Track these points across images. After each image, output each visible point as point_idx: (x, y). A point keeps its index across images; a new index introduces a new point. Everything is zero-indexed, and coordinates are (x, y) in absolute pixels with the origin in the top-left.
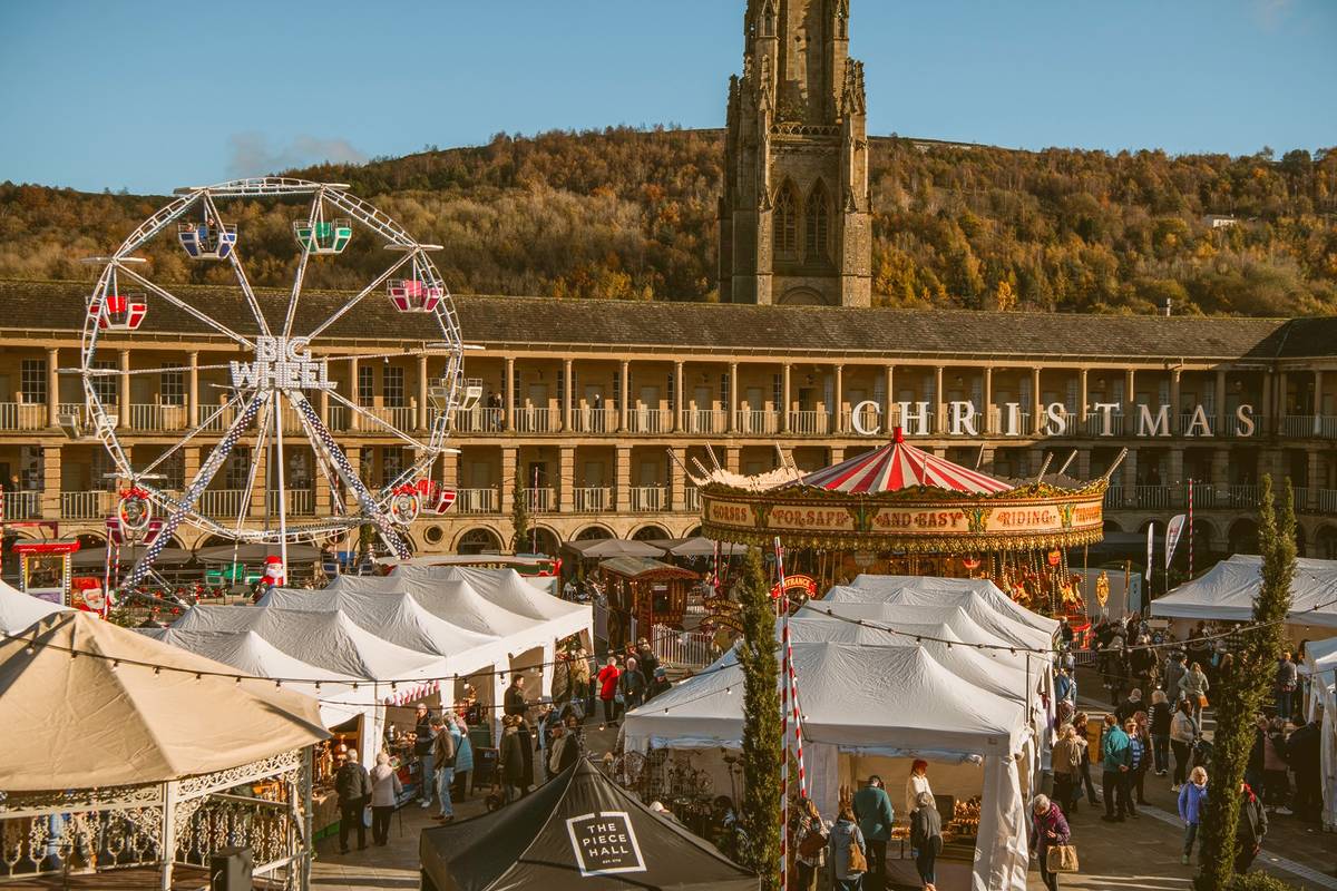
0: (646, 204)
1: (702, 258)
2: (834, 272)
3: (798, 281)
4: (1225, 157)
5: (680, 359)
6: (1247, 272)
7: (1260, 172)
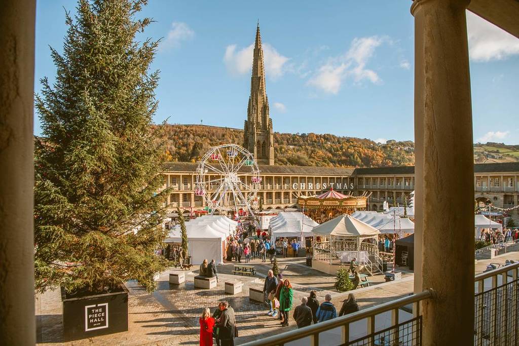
0: (174, 140)
1: (188, 152)
2: (268, 158)
3: (261, 160)
4: (290, 134)
5: (265, 176)
6: (298, 157)
7: (297, 137)
